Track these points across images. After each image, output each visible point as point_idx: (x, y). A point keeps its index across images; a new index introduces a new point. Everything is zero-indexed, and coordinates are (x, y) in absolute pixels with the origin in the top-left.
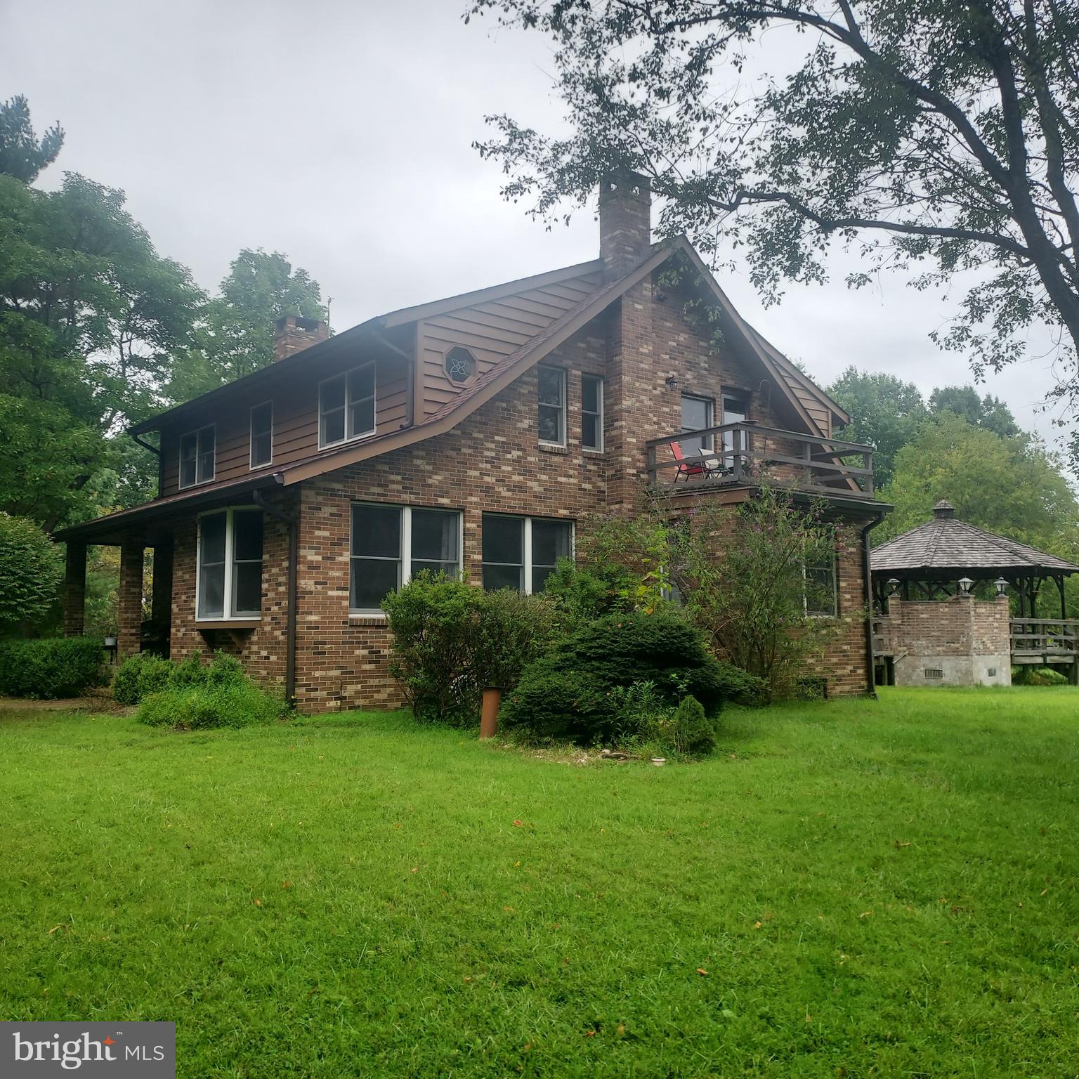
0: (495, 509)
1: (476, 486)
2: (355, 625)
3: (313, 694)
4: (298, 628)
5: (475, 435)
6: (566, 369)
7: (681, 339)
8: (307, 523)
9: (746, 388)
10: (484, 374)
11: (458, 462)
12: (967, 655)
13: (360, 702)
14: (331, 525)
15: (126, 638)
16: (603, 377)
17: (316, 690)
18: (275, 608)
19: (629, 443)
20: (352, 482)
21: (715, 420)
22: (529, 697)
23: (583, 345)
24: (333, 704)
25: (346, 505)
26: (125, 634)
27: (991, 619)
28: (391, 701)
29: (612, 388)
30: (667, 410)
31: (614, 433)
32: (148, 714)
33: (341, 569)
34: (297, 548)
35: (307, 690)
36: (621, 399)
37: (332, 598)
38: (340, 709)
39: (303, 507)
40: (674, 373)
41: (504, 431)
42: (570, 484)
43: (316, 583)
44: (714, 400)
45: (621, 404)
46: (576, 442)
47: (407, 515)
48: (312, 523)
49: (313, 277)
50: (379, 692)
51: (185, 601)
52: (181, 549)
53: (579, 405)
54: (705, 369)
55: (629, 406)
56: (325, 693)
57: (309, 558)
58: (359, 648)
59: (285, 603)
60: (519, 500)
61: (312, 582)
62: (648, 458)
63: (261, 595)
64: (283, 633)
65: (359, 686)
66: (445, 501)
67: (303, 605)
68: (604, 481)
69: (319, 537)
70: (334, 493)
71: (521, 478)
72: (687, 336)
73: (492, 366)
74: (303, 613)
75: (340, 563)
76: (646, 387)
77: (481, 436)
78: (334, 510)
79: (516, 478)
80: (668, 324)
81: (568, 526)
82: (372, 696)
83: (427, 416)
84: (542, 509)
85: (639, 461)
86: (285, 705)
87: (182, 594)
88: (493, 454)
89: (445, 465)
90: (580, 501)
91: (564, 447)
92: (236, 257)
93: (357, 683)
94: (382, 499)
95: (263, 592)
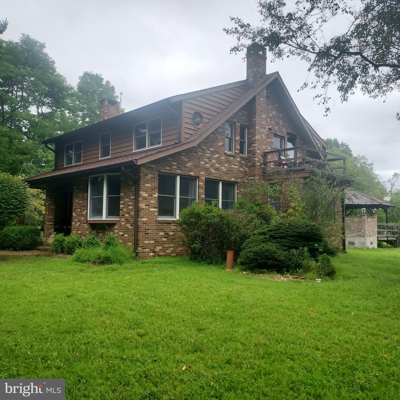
0: (210, 177)
1: (203, 168)
2: (160, 222)
3: (144, 250)
4: (139, 223)
5: (203, 147)
6: (235, 123)
7: (274, 113)
8: (143, 181)
9: (295, 134)
10: (206, 123)
11: (197, 158)
12: (364, 237)
13: (161, 254)
14: (151, 182)
15: (48, 226)
16: (247, 127)
17: (145, 248)
18: (127, 215)
19: (258, 153)
20: (159, 165)
21: (284, 145)
22: (255, 253)
23: (241, 114)
24: (151, 254)
25: (157, 173)
26: (48, 225)
27: (372, 223)
28: (172, 253)
29: (251, 131)
30: (268, 140)
31: (252, 149)
32: (79, 258)
33: (155, 200)
34: (139, 191)
35: (142, 249)
36: (255, 135)
37: (151, 211)
38: (154, 256)
39: (141, 174)
40: (271, 126)
41: (213, 146)
42: (235, 168)
43: (146, 205)
44: (284, 137)
45: (255, 137)
46: (238, 152)
47: (178, 178)
48: (144, 181)
49: (112, 84)
50: (168, 249)
51: (80, 212)
52: (77, 190)
53: (239, 137)
54: (282, 125)
55: (258, 138)
56: (149, 250)
57: (143, 195)
58: (161, 232)
59: (132, 213)
60: (218, 174)
61: (144, 205)
62: (264, 159)
63: (120, 210)
64: (131, 226)
65: (161, 247)
66: (192, 173)
67: (141, 214)
68: (247, 167)
69: (147, 187)
70: (152, 169)
71: (219, 165)
72: (276, 112)
73: (209, 120)
74: (141, 217)
75: (155, 197)
76: (264, 131)
77: (205, 148)
78: (152, 176)
79: (217, 165)
80: (270, 107)
81: (234, 185)
82: (166, 251)
83: (186, 139)
84: (226, 178)
85: (261, 160)
86: (134, 255)
87: (78, 209)
88: (209, 155)
89: (192, 159)
90: (239, 175)
91: (234, 153)
92: (82, 75)
93: (160, 246)
94: (170, 172)
95: (121, 208)
